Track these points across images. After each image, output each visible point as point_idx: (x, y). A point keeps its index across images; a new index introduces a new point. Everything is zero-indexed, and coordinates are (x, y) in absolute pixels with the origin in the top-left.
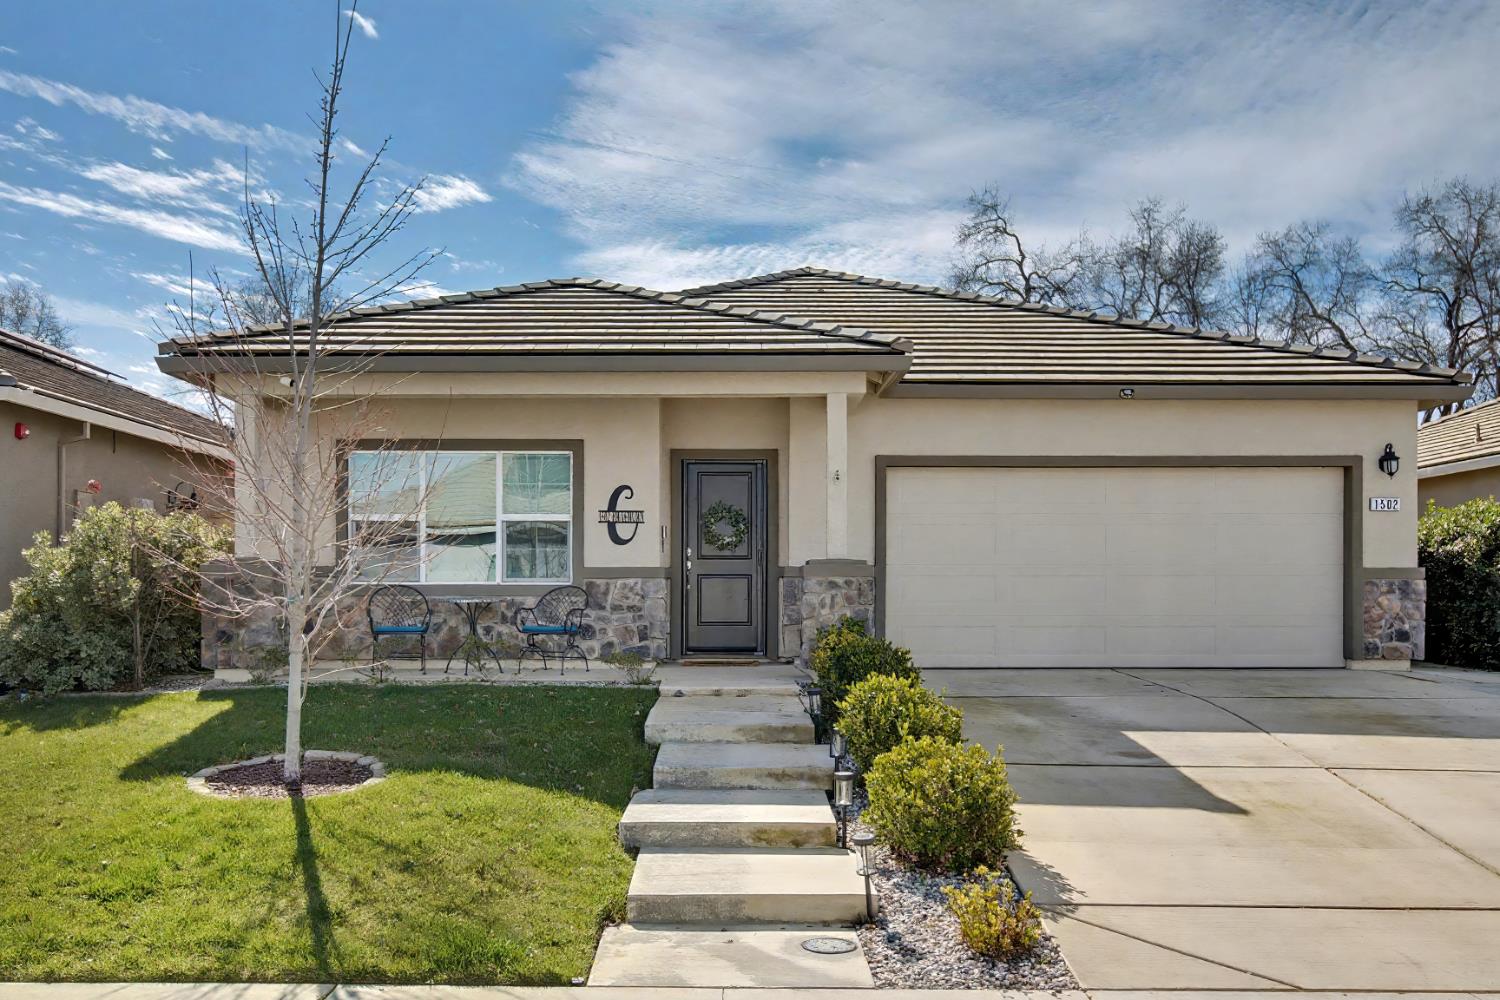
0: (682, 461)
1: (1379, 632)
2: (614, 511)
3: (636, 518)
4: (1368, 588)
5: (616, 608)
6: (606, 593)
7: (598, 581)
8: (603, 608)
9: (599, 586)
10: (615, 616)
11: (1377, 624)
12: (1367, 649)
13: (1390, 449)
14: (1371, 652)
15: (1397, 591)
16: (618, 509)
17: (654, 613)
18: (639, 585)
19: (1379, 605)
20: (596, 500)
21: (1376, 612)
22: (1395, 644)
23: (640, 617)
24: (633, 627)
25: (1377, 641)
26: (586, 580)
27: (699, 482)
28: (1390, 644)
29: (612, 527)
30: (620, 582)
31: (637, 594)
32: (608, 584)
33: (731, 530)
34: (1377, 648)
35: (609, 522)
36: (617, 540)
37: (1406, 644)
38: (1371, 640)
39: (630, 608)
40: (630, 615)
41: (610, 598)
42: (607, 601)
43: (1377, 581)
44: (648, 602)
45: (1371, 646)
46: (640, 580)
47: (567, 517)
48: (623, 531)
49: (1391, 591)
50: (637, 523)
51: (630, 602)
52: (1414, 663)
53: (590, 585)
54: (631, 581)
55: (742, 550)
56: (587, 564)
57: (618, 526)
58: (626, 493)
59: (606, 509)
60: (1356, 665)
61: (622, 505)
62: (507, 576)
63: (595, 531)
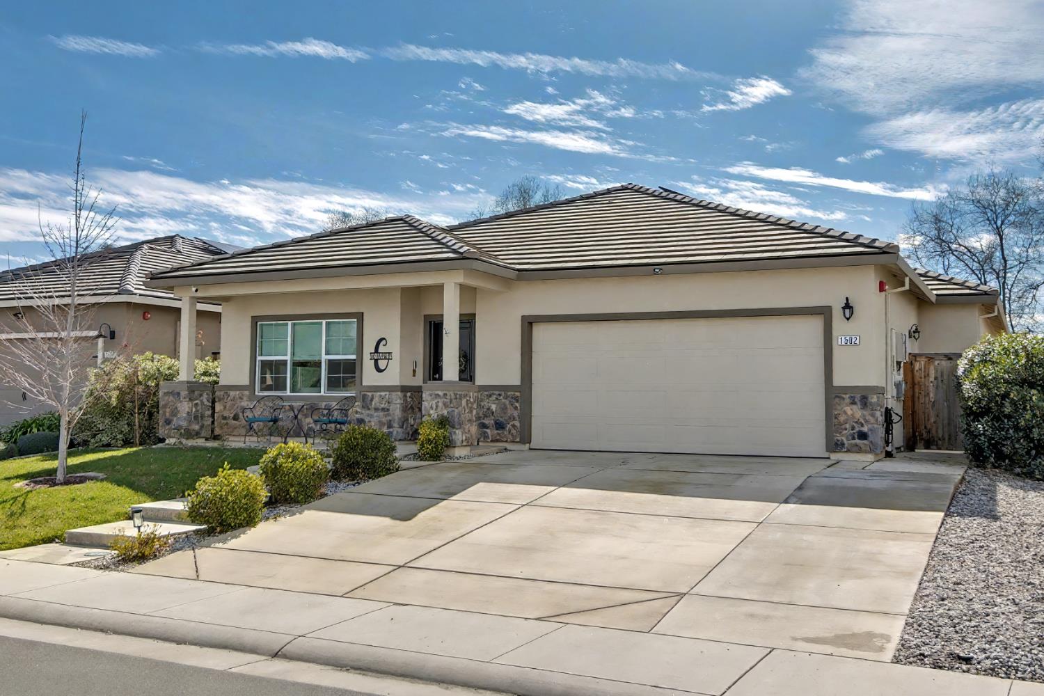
0: (430, 322)
1: (845, 432)
2: (377, 353)
3: (388, 357)
4: (837, 400)
5: (376, 409)
6: (372, 400)
7: (368, 393)
8: (369, 409)
9: (369, 396)
10: (376, 414)
11: (843, 427)
12: (836, 444)
13: (847, 300)
14: (840, 447)
15: (859, 403)
16: (379, 351)
17: (395, 413)
18: (387, 396)
19: (845, 413)
20: (369, 347)
21: (842, 418)
22: (857, 441)
23: (388, 414)
24: (384, 420)
25: (844, 439)
26: (363, 393)
28: (853, 442)
29: (376, 361)
30: (379, 393)
31: (386, 401)
32: (373, 395)
34: (843, 444)
35: (375, 358)
36: (379, 370)
37: (865, 442)
38: (839, 438)
39: (383, 409)
40: (383, 413)
41: (373, 403)
42: (372, 405)
43: (844, 396)
44: (392, 406)
45: (839, 443)
46: (387, 393)
47: (354, 357)
48: (382, 364)
49: (854, 403)
50: (389, 360)
51: (383, 406)
53: (364, 395)
54: (383, 394)
56: (363, 384)
57: (379, 361)
58: (384, 342)
59: (374, 352)
60: (836, 456)
61: (381, 349)
62: (328, 390)
63: (368, 364)
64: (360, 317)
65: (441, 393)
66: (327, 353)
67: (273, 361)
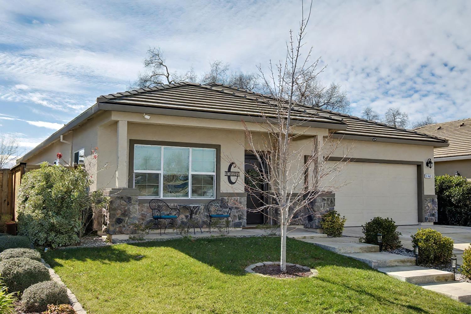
1: (428, 214)
2: (230, 172)
3: (237, 175)
4: (425, 201)
5: (231, 208)
6: (228, 202)
7: (225, 198)
9: (225, 199)
11: (427, 212)
13: (430, 160)
14: (426, 220)
15: (431, 202)
16: (231, 171)
17: (243, 210)
18: (238, 200)
19: (428, 206)
20: (224, 168)
21: (427, 208)
23: (239, 211)
24: (237, 215)
26: (221, 197)
28: (430, 217)
29: (229, 177)
30: (232, 198)
31: (239, 203)
32: (228, 199)
34: (428, 219)
35: (228, 175)
36: (231, 183)
37: (434, 217)
38: (426, 216)
39: (236, 208)
40: (236, 210)
42: (228, 205)
43: (427, 199)
44: (242, 206)
45: (426, 218)
46: (239, 198)
47: (214, 174)
48: (233, 179)
50: (237, 176)
51: (236, 206)
52: (435, 223)
53: (223, 199)
54: (235, 198)
56: (221, 192)
57: (231, 177)
58: (234, 165)
59: (227, 171)
60: (422, 224)
61: (233, 169)
62: (192, 196)
63: (224, 179)
64: (218, 148)
65: (326, 198)
66: (193, 170)
67: (146, 173)
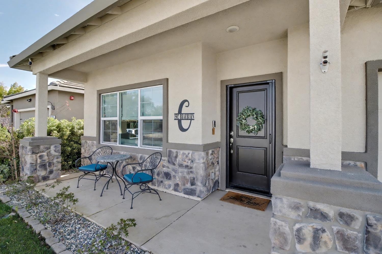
0: (227, 86)
3: (190, 117)
5: (181, 165)
6: (176, 157)
7: (173, 150)
8: (175, 164)
9: (173, 153)
10: (180, 170)
16: (182, 113)
17: (198, 171)
18: (190, 155)
20: (173, 109)
23: (191, 172)
24: (188, 177)
26: (169, 149)
27: (238, 96)
29: (180, 121)
30: (182, 152)
31: (190, 159)
32: (177, 152)
33: (255, 122)
35: (178, 119)
36: (183, 129)
39: (187, 166)
40: (186, 170)
41: (178, 160)
42: (176, 161)
44: (195, 165)
46: (191, 152)
48: (185, 124)
50: (191, 120)
51: (186, 163)
53: (170, 152)
54: (186, 152)
55: (261, 133)
56: (170, 141)
58: (186, 104)
59: (177, 113)
61: (184, 110)
62: (143, 145)
63: (173, 124)
64: (165, 83)
66: (143, 115)
67: (110, 121)
